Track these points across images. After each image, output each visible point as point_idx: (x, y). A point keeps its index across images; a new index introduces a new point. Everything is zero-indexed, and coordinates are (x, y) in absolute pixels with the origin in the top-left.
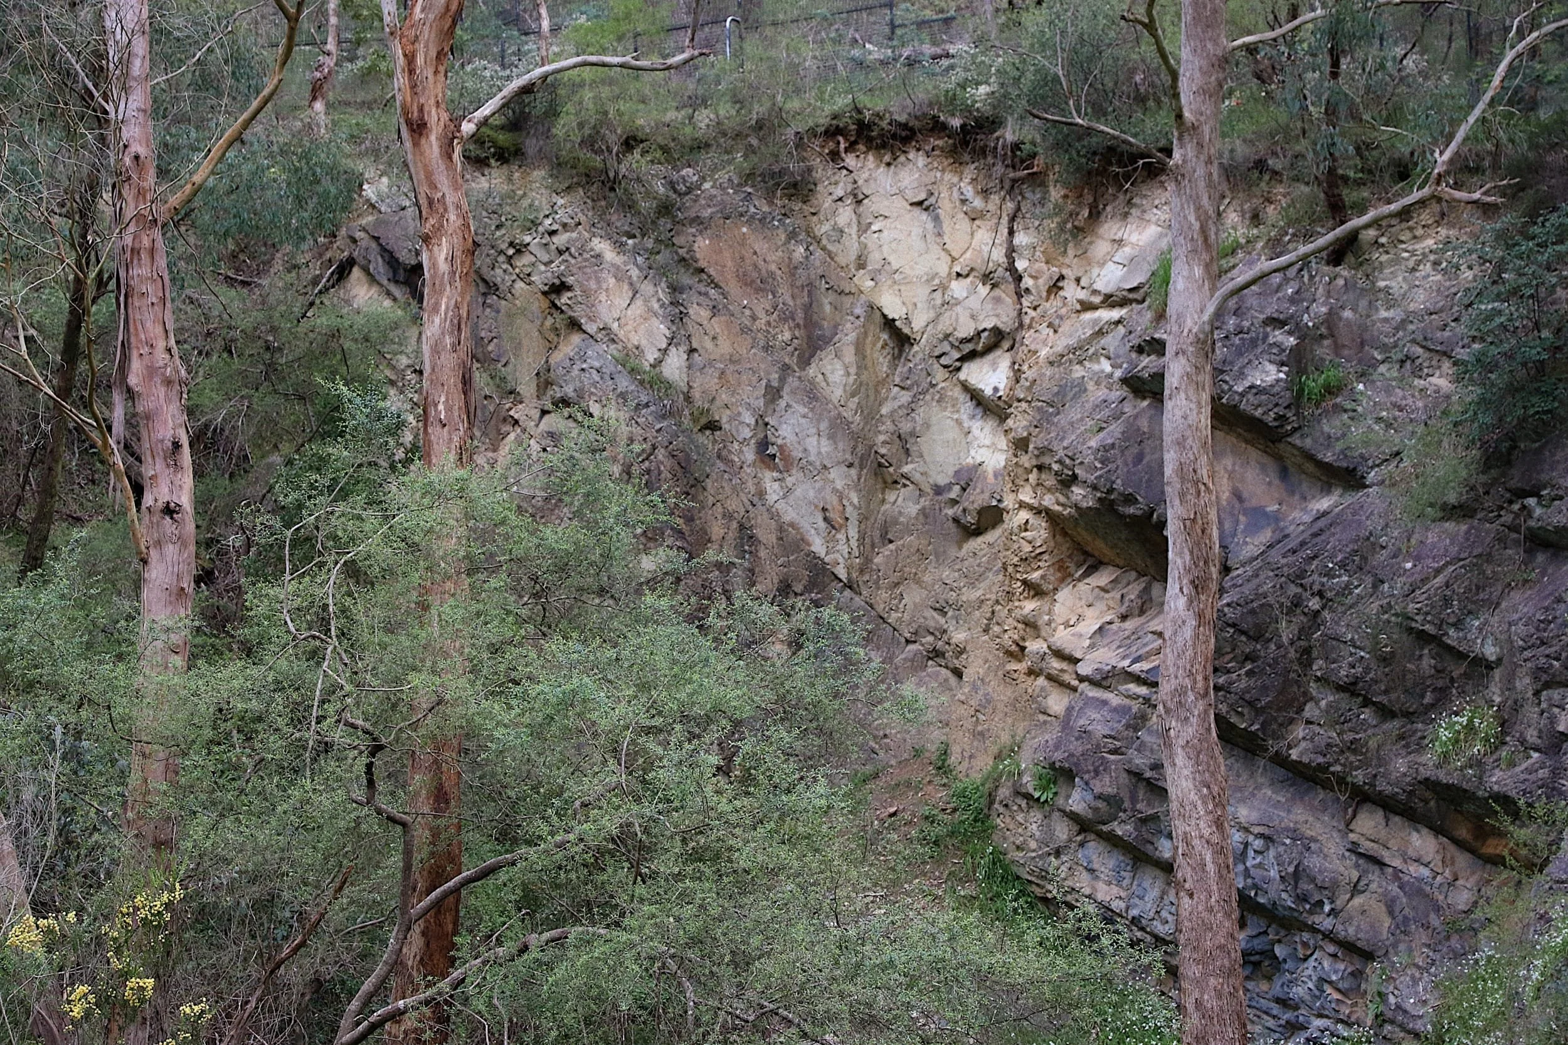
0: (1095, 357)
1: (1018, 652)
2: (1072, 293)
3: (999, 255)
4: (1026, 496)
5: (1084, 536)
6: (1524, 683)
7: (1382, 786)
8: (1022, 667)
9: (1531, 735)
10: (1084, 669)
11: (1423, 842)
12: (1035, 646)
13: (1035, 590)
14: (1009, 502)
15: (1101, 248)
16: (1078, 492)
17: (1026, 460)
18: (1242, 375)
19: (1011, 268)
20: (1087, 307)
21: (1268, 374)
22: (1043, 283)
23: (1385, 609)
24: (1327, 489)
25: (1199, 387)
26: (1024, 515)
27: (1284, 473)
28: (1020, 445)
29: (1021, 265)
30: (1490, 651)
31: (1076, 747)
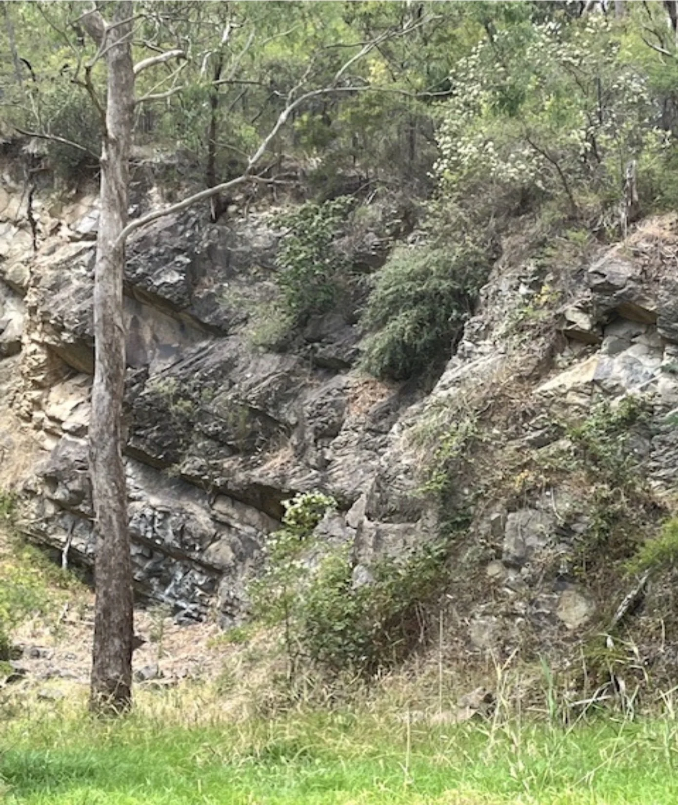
0: (77, 266)
1: (29, 418)
2: (65, 232)
3: (24, 212)
4: (36, 336)
5: (69, 358)
6: (309, 435)
7: (230, 486)
8: (30, 425)
9: (312, 462)
10: (65, 426)
11: (252, 515)
12: (37, 415)
13: (38, 386)
14: (25, 339)
15: (82, 210)
16: (65, 336)
17: (36, 319)
18: (158, 277)
19: (31, 219)
20: (73, 240)
21: (173, 277)
22: (48, 227)
23: (236, 397)
24: (205, 337)
25: (115, 275)
26: (34, 347)
27: (182, 328)
28: (33, 310)
29: (36, 216)
30: (292, 420)
31: (61, 466)
